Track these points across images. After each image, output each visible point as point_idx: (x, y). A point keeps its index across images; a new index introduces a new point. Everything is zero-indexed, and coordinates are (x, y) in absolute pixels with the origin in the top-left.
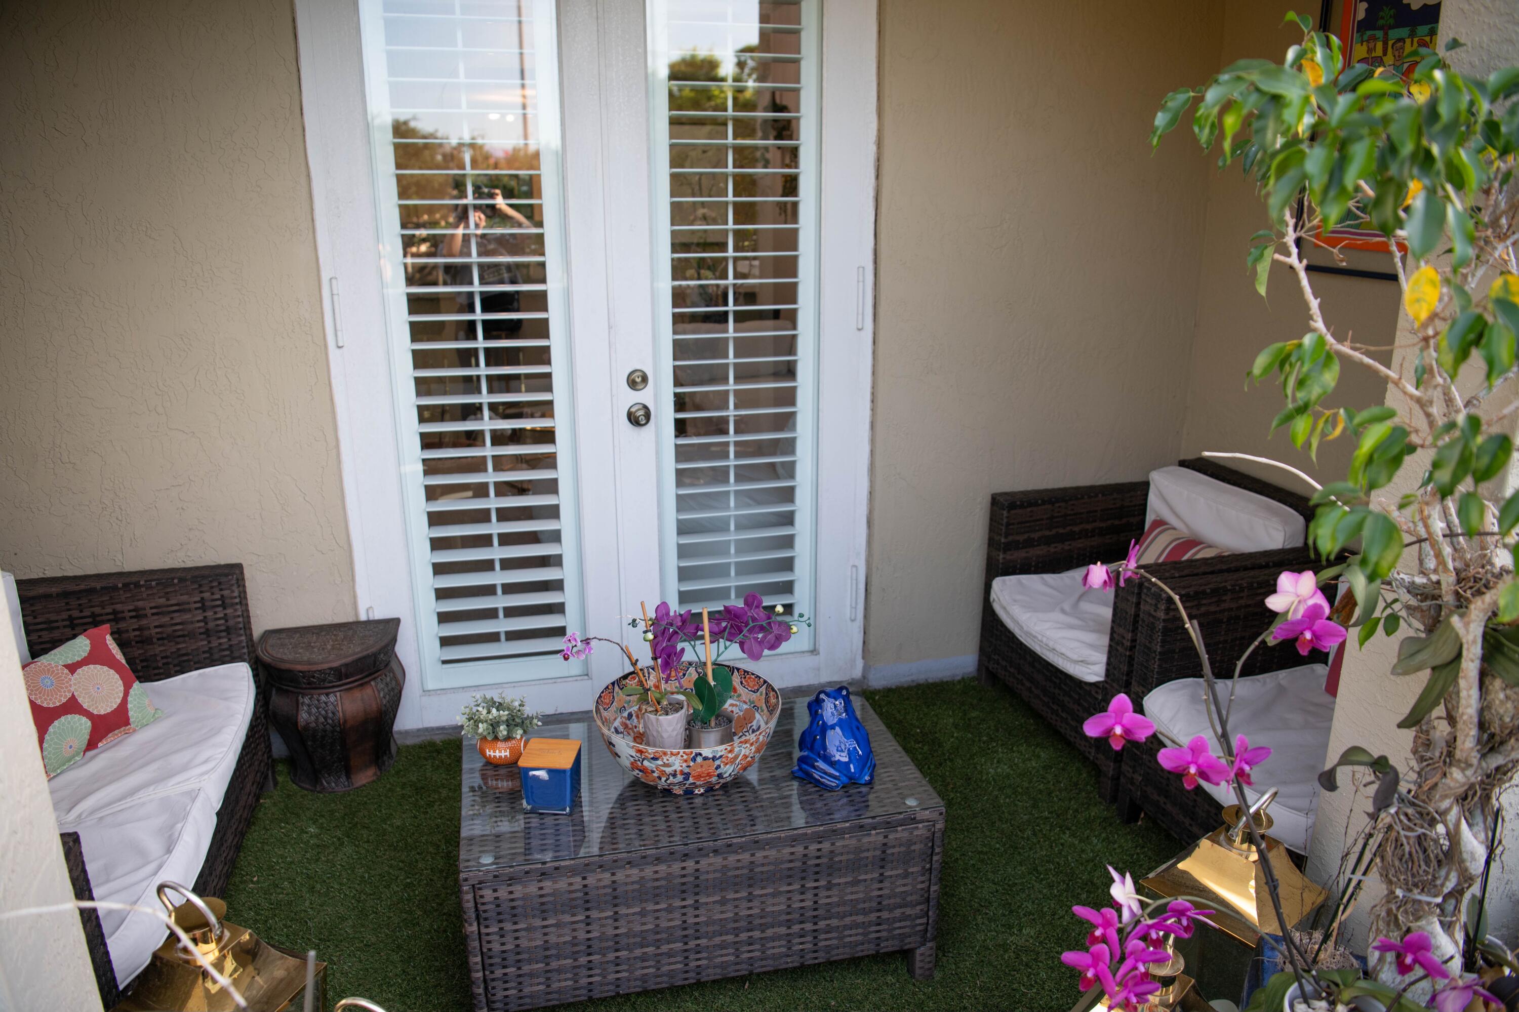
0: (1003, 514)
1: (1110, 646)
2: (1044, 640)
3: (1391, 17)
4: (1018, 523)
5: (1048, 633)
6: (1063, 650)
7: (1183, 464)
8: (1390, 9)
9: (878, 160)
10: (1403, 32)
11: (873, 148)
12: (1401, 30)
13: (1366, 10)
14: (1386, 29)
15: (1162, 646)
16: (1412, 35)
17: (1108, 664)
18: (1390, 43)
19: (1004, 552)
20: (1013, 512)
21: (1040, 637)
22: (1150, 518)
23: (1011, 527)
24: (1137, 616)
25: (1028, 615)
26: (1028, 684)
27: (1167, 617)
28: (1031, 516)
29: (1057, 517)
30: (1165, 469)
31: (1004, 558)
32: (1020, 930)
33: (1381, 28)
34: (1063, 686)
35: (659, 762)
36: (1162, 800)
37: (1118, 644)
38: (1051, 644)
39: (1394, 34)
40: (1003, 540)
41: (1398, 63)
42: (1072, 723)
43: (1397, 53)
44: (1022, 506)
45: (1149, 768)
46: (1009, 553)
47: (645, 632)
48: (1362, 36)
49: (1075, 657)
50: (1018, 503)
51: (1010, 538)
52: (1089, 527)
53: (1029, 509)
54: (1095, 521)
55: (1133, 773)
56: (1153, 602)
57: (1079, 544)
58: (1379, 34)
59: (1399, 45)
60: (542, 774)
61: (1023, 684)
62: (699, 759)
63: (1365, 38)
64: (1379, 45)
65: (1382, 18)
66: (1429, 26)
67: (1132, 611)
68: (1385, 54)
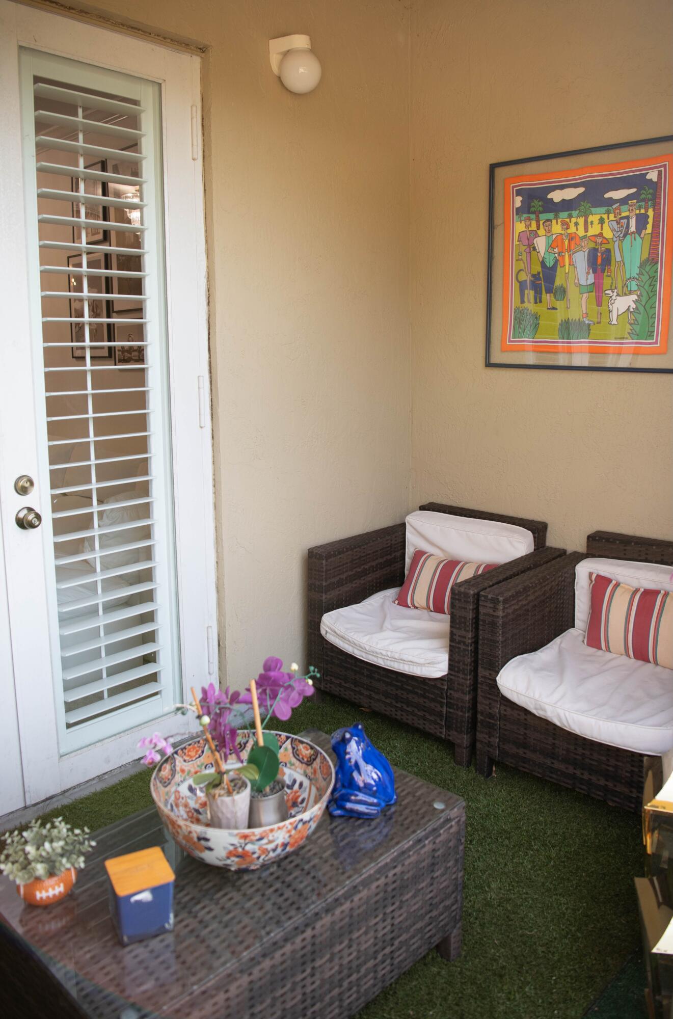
0: (322, 564)
1: (450, 646)
2: (389, 654)
3: (540, 206)
4: (333, 569)
5: (391, 648)
6: (410, 658)
7: (423, 508)
8: (539, 201)
9: (209, 291)
10: (550, 216)
11: (203, 282)
12: (548, 214)
13: (521, 201)
14: (537, 213)
15: (503, 637)
16: (556, 218)
17: (450, 660)
18: (541, 222)
19: (326, 594)
20: (329, 560)
21: (384, 653)
22: (409, 551)
23: (328, 572)
24: (476, 619)
25: (367, 637)
26: (366, 693)
27: (504, 614)
28: (340, 562)
29: (356, 560)
30: (413, 513)
31: (326, 598)
32: (489, 887)
33: (534, 213)
34: (405, 686)
35: (265, 841)
36: (521, 751)
37: (459, 643)
38: (397, 656)
39: (543, 217)
40: (324, 584)
41: (549, 235)
42: (419, 713)
43: (547, 228)
44: (335, 555)
45: (506, 730)
46: (328, 593)
47: (199, 717)
48: (520, 217)
49: (422, 661)
50: (332, 553)
51: (329, 582)
52: (374, 564)
53: (339, 557)
54: (377, 559)
55: (489, 737)
56: (492, 605)
57: (369, 578)
58: (533, 216)
59: (547, 223)
60: (146, 896)
61: (362, 694)
62: (300, 826)
63: (523, 218)
64: (534, 223)
65: (534, 207)
66: (569, 212)
67: (470, 615)
68: (538, 228)
